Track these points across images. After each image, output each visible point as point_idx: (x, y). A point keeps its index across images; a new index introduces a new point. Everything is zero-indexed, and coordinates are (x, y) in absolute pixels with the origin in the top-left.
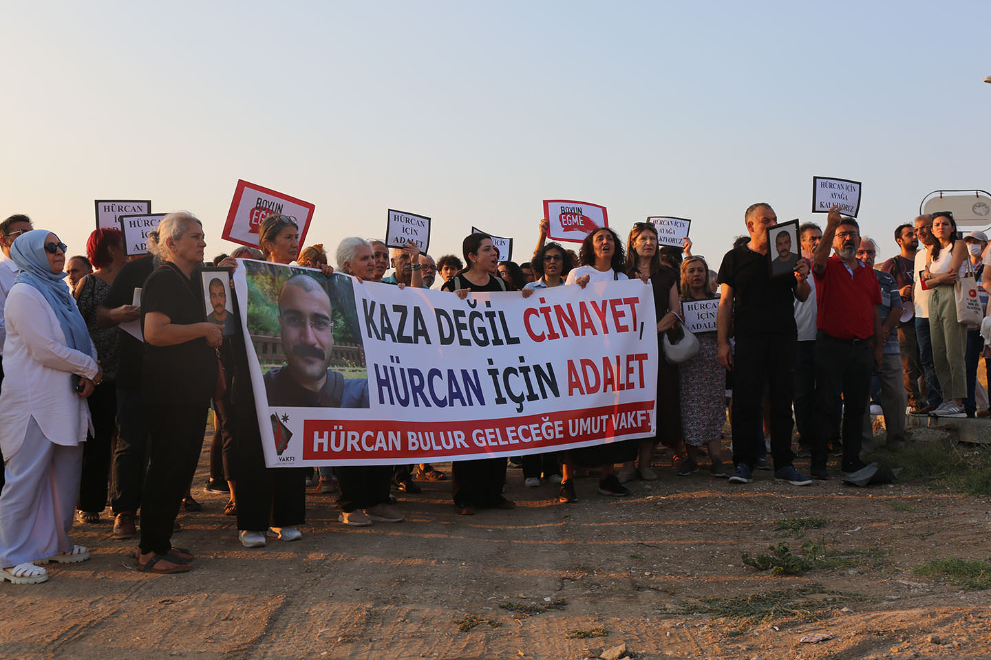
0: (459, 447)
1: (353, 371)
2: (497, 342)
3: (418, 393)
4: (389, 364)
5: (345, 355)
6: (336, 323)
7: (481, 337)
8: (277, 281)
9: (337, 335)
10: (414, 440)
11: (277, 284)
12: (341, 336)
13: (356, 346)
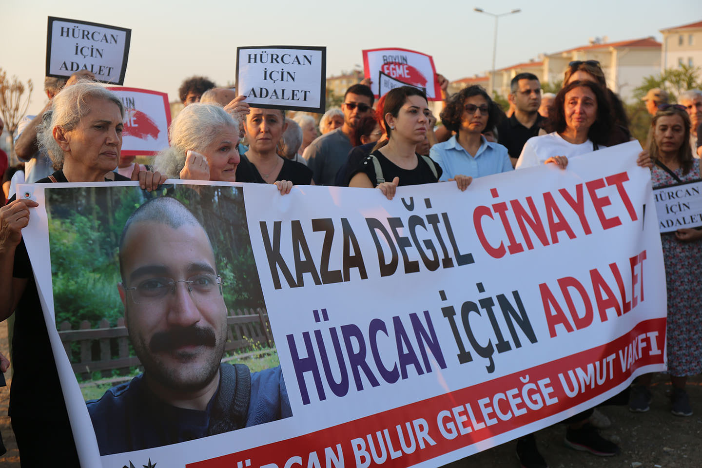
0: (422, 446)
1: (261, 356)
3: (359, 367)
4: (312, 327)
5: (245, 331)
6: (224, 277)
7: (430, 255)
8: (111, 221)
9: (229, 297)
10: (363, 452)
12: (234, 299)
13: (256, 313)
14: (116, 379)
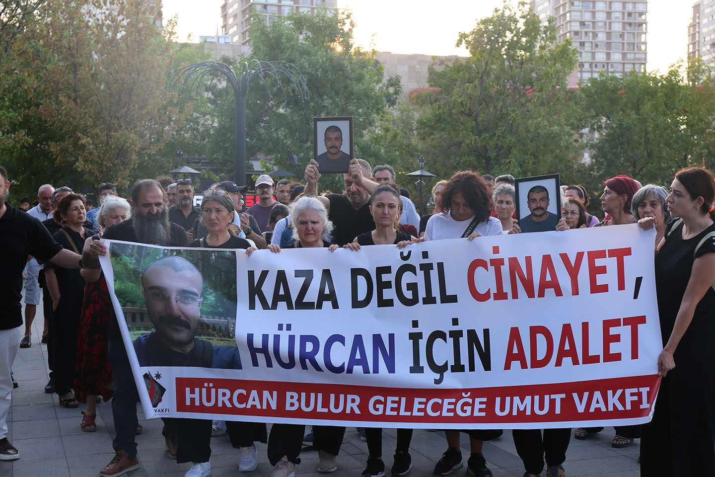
0: (348, 411)
2: (429, 300)
7: (409, 295)
8: (142, 262)
9: (205, 309)
10: (295, 401)
11: (142, 264)
12: (209, 310)
13: (226, 319)
14: (142, 332)
